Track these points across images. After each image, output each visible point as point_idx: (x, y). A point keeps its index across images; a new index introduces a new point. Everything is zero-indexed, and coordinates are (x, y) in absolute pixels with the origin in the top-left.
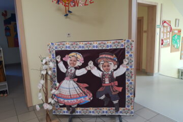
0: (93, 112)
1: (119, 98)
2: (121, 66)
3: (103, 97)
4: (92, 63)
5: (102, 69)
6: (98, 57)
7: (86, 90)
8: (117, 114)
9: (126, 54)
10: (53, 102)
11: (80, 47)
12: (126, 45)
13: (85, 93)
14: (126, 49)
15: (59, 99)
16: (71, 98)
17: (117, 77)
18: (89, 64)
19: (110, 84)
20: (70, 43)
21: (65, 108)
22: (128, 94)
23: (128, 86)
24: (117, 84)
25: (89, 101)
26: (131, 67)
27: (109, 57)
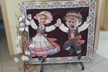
0: (60, 61)
1: (82, 49)
2: (85, 23)
3: (68, 49)
4: (60, 20)
5: (68, 25)
6: (66, 15)
7: (54, 44)
8: (79, 61)
9: (90, 12)
10: (29, 54)
11: (49, 6)
12: (90, 5)
13: (53, 46)
14: (90, 8)
15: (31, 52)
16: (42, 50)
17: (81, 32)
18: (57, 21)
19: (75, 38)
20: (40, 3)
21: (37, 59)
22: (89, 45)
23: (89, 39)
24: (81, 38)
25: (57, 52)
26: (93, 23)
27: (75, 14)
